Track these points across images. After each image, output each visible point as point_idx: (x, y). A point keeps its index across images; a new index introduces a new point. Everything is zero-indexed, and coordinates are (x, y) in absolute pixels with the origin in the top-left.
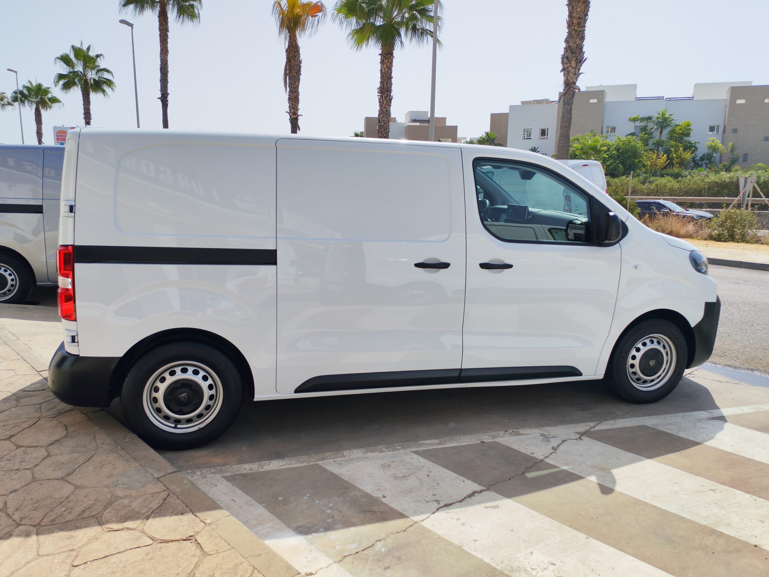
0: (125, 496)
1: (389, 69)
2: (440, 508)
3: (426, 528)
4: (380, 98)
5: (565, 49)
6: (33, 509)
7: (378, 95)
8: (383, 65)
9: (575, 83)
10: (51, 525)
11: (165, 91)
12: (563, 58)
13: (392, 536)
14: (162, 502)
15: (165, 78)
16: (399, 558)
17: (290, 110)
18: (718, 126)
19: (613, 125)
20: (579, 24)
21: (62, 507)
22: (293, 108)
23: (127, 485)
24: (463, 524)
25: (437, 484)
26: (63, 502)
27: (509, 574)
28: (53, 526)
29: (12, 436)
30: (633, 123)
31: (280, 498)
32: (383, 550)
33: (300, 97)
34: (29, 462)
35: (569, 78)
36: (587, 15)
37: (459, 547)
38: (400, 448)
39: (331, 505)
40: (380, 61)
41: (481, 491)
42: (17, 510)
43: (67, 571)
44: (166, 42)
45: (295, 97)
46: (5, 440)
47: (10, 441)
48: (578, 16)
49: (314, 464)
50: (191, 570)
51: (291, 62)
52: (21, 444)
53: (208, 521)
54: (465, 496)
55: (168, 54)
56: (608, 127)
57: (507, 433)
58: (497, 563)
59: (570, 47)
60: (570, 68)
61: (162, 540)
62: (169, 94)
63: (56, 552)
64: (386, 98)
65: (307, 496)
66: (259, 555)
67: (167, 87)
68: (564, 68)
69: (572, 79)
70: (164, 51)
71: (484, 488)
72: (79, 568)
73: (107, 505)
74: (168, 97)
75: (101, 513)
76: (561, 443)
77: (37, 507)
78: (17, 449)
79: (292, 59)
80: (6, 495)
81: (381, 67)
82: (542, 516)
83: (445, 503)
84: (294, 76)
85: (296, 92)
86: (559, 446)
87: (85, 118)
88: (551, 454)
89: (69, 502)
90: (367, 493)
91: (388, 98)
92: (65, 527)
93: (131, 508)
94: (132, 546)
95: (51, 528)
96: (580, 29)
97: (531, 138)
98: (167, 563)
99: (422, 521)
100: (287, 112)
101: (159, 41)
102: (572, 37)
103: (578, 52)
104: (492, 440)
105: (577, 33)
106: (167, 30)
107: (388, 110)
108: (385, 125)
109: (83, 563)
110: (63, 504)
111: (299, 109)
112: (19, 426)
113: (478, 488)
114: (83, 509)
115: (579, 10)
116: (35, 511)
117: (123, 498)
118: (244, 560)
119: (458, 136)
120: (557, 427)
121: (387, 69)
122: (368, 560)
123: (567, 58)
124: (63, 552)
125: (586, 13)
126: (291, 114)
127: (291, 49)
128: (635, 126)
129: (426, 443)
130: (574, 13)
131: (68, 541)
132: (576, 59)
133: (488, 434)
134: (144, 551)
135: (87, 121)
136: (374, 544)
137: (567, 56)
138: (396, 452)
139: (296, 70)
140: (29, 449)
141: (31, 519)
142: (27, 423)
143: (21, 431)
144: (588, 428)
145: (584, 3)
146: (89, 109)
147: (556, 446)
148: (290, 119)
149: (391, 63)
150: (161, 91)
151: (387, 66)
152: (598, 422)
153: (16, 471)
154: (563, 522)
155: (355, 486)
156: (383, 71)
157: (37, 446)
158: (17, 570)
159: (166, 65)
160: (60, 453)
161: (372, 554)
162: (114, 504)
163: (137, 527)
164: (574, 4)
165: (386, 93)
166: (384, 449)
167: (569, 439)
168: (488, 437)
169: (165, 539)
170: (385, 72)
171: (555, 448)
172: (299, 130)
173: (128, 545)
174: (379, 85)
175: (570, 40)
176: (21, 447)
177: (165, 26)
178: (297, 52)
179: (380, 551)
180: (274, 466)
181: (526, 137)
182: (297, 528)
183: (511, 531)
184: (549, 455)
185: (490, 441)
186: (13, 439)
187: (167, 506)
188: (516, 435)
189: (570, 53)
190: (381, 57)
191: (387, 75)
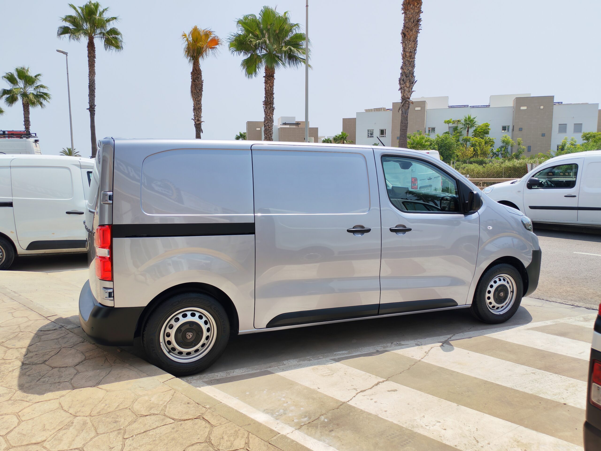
0: (144, 395)
1: (271, 87)
2: (358, 393)
3: (351, 406)
4: (265, 109)
5: (401, 74)
6: (82, 406)
7: (263, 107)
8: (266, 85)
9: (409, 98)
10: (99, 415)
11: (92, 104)
12: (400, 80)
13: (331, 412)
14: (171, 397)
15: (93, 94)
16: (338, 425)
17: (195, 118)
18: (509, 126)
19: (433, 126)
20: (410, 56)
21: (102, 403)
22: (197, 116)
23: (143, 388)
24: (375, 402)
25: (353, 379)
26: (101, 401)
27: (412, 430)
28: (100, 416)
29: (46, 361)
30: (448, 125)
31: (248, 393)
32: (326, 420)
33: (202, 108)
34: (65, 377)
35: (405, 95)
36: (415, 50)
37: (376, 415)
38: (322, 357)
39: (284, 395)
40: (264, 81)
41: (383, 381)
42: (70, 407)
43: (121, 442)
44: (93, 66)
45: (199, 108)
46: (41, 363)
47: (45, 364)
48: (409, 51)
49: (265, 371)
50: (207, 436)
51: (195, 81)
52: (55, 366)
53: (208, 406)
54: (373, 385)
55: (95, 75)
56: (429, 128)
57: (393, 344)
58: (403, 424)
59: (404, 72)
60: (405, 88)
61: (180, 419)
62: (96, 105)
63: (109, 431)
64: (270, 109)
65: (265, 391)
66: (249, 424)
67: (94, 100)
68: (401, 88)
69: (407, 96)
70: (92, 73)
71: (385, 380)
72: (129, 440)
73: (133, 401)
74: (95, 108)
75: (131, 406)
76: (430, 349)
77: (84, 405)
78: (52, 369)
79: (196, 79)
80: (58, 399)
81: (265, 86)
82: (426, 394)
83: (361, 390)
84: (198, 92)
85: (199, 104)
86: (429, 351)
87: (25, 125)
88: (425, 356)
89: (105, 401)
90: (306, 387)
91: (271, 108)
92: (108, 416)
93: (152, 401)
94: (161, 424)
95: (99, 417)
96: (411, 60)
97: (373, 137)
98: (189, 433)
99: (348, 402)
100: (192, 119)
101: (88, 65)
102: (406, 65)
103: (410, 76)
104: (384, 350)
105: (409, 63)
106: (94, 57)
107: (272, 117)
108: (270, 129)
109: (130, 436)
110: (102, 402)
111: (202, 117)
112: (47, 354)
113: (381, 380)
114: (118, 404)
115: (410, 46)
116: (83, 408)
117: (143, 396)
118: (240, 428)
119: (319, 135)
120: (426, 339)
121: (270, 88)
122: (318, 427)
123: (403, 80)
124: (114, 431)
125: (415, 48)
126: (196, 121)
127: (195, 72)
128: (449, 127)
129: (339, 354)
130: (406, 49)
131: (115, 424)
132: (410, 81)
133: (380, 345)
134: (171, 427)
135: (27, 127)
136: (319, 417)
137: (403, 79)
138: (319, 360)
139: (199, 88)
140: (61, 369)
141: (83, 412)
142: (52, 352)
143: (50, 358)
144: (447, 339)
145: (413, 41)
146: (29, 118)
147: (428, 351)
148: (194, 124)
149: (273, 83)
150: (89, 103)
151: (270, 85)
152: (453, 335)
153: (58, 384)
154: (441, 397)
155: (297, 383)
156: (267, 89)
157: (67, 367)
158: (87, 443)
159: (93, 84)
160: (86, 370)
161: (319, 423)
162: (138, 400)
163: (160, 413)
164: (406, 42)
165: (270, 105)
166: (311, 359)
167: (435, 346)
168: (380, 347)
169: (182, 418)
170: (268, 90)
171: (427, 352)
172: (202, 133)
173: (157, 424)
174: (264, 99)
175: (405, 68)
176: (55, 368)
177: (93, 54)
178: (199, 74)
179: (324, 421)
180: (237, 373)
181: (369, 136)
182: (265, 410)
183: (408, 404)
184: (424, 357)
185: (382, 350)
186: (47, 363)
187: (176, 399)
188: (399, 346)
189: (405, 77)
190: (265, 78)
191: (270, 92)
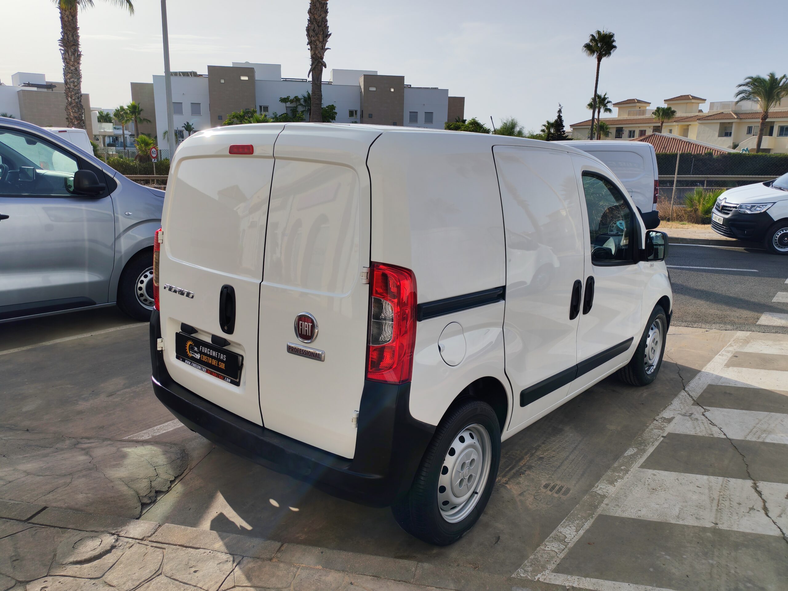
2: (766, 514)
5: (309, 21)
9: (322, 58)
12: (308, 30)
18: (356, 111)
30: (285, 104)
41: (756, 485)
56: (260, 107)
57: (659, 421)
68: (310, 41)
71: (752, 481)
76: (707, 418)
83: (760, 508)
86: (710, 421)
99: (783, 534)
102: (316, 8)
104: (666, 433)
105: (320, 6)
119: (91, 106)
120: (674, 404)
128: (286, 107)
129: (633, 455)
133: (651, 427)
137: (312, 28)
138: (630, 473)
144: (690, 398)
152: (684, 391)
165: (73, 47)
167: (702, 412)
168: (656, 430)
171: (712, 424)
175: (316, 13)
180: (570, 534)
184: (722, 432)
188: (669, 422)
189: (316, 25)
191: (72, 25)
